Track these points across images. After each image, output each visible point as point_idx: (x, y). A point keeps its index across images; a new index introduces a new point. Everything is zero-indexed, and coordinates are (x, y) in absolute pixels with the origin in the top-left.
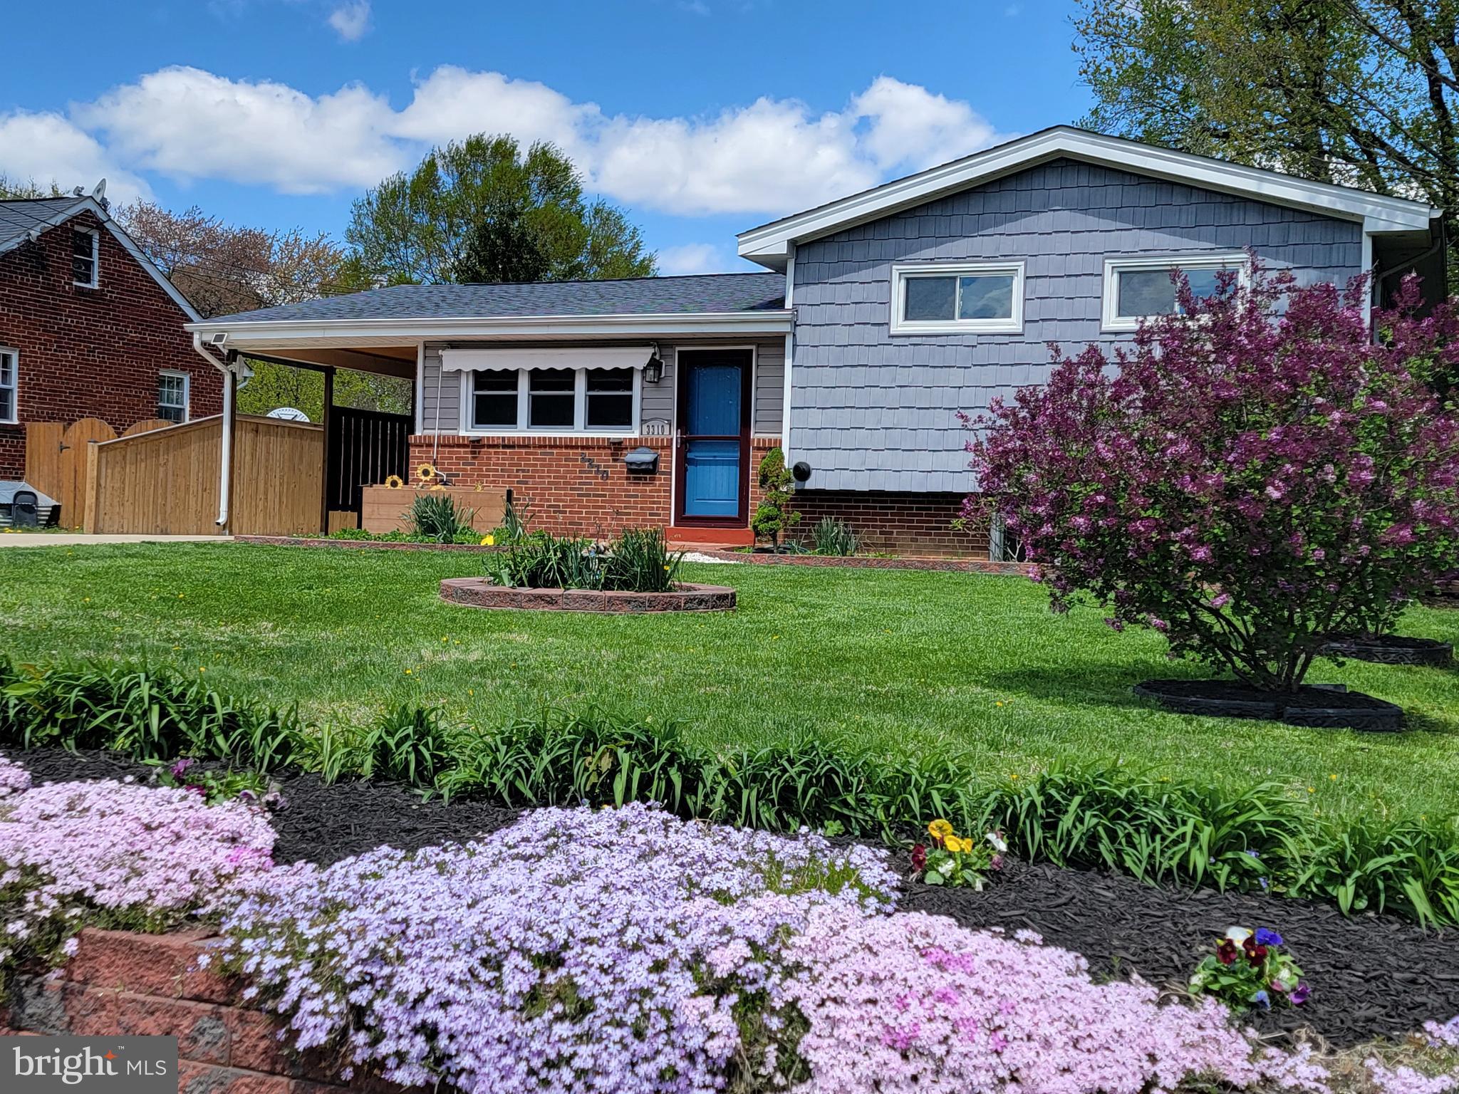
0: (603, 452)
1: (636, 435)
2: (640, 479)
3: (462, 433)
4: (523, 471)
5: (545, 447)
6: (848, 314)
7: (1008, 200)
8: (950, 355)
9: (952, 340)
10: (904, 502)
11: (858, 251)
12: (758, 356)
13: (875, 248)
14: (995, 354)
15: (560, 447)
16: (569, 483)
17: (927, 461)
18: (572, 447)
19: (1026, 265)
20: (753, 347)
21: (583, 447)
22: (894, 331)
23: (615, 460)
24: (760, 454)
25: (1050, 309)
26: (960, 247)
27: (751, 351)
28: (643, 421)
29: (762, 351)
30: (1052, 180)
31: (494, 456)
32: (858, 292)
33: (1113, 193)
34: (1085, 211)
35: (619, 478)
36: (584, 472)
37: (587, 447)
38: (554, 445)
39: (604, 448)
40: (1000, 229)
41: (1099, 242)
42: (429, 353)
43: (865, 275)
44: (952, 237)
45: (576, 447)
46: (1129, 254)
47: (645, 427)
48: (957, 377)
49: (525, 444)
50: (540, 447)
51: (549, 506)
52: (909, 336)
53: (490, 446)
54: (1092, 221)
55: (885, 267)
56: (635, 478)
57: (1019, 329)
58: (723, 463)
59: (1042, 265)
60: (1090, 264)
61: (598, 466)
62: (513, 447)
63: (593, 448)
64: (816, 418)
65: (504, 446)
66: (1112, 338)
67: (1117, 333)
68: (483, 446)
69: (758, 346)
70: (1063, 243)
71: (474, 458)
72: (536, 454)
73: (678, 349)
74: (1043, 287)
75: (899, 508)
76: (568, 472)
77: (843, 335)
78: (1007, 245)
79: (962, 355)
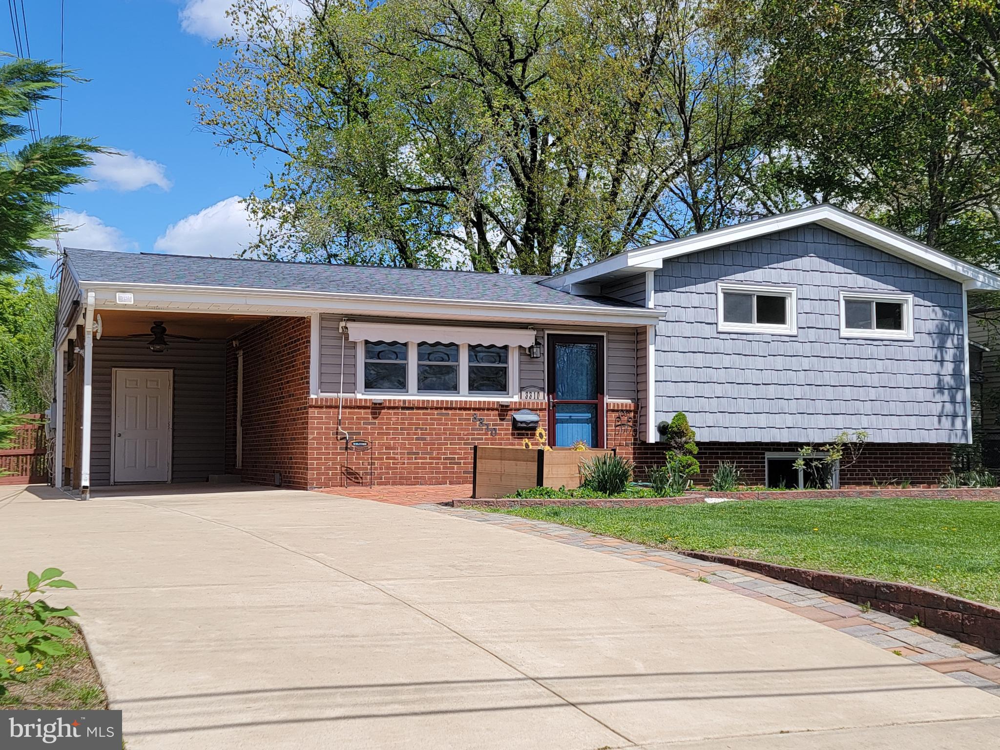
0: (492, 413)
1: (516, 399)
2: (523, 434)
3: (359, 396)
4: (422, 429)
5: (441, 408)
6: (690, 314)
7: (784, 247)
8: (756, 348)
9: (757, 338)
10: (713, 449)
11: (694, 270)
12: (608, 341)
13: (705, 269)
14: (782, 348)
15: (455, 409)
16: (463, 439)
17: (744, 420)
18: (465, 409)
19: (797, 291)
20: (605, 334)
21: (475, 409)
22: (720, 329)
23: (502, 420)
24: (614, 415)
25: (812, 320)
26: (758, 274)
27: (603, 337)
28: (521, 389)
29: (612, 337)
30: (809, 238)
31: (392, 417)
32: (695, 300)
33: (842, 250)
34: (827, 259)
35: (506, 434)
36: (477, 429)
37: (479, 409)
38: (450, 407)
39: (493, 409)
40: (781, 265)
41: (835, 279)
42: (325, 324)
43: (701, 287)
44: (753, 268)
45: (469, 409)
46: (851, 289)
47: (524, 393)
48: (760, 363)
49: (423, 407)
50: (437, 408)
51: (445, 459)
52: (730, 333)
53: (389, 408)
54: (832, 266)
55: (713, 283)
56: (519, 434)
57: (794, 332)
58: (578, 421)
59: (807, 292)
60: (831, 293)
61: (487, 425)
62: (412, 408)
63: (483, 409)
64: (671, 389)
65: (403, 408)
66: (845, 341)
67: (848, 339)
68: (384, 408)
69: (608, 333)
70: (817, 278)
71: (374, 418)
72: (433, 414)
73: (547, 332)
74: (807, 306)
75: (710, 453)
76: (462, 429)
77: (687, 330)
78: (785, 276)
79: (761, 349)
